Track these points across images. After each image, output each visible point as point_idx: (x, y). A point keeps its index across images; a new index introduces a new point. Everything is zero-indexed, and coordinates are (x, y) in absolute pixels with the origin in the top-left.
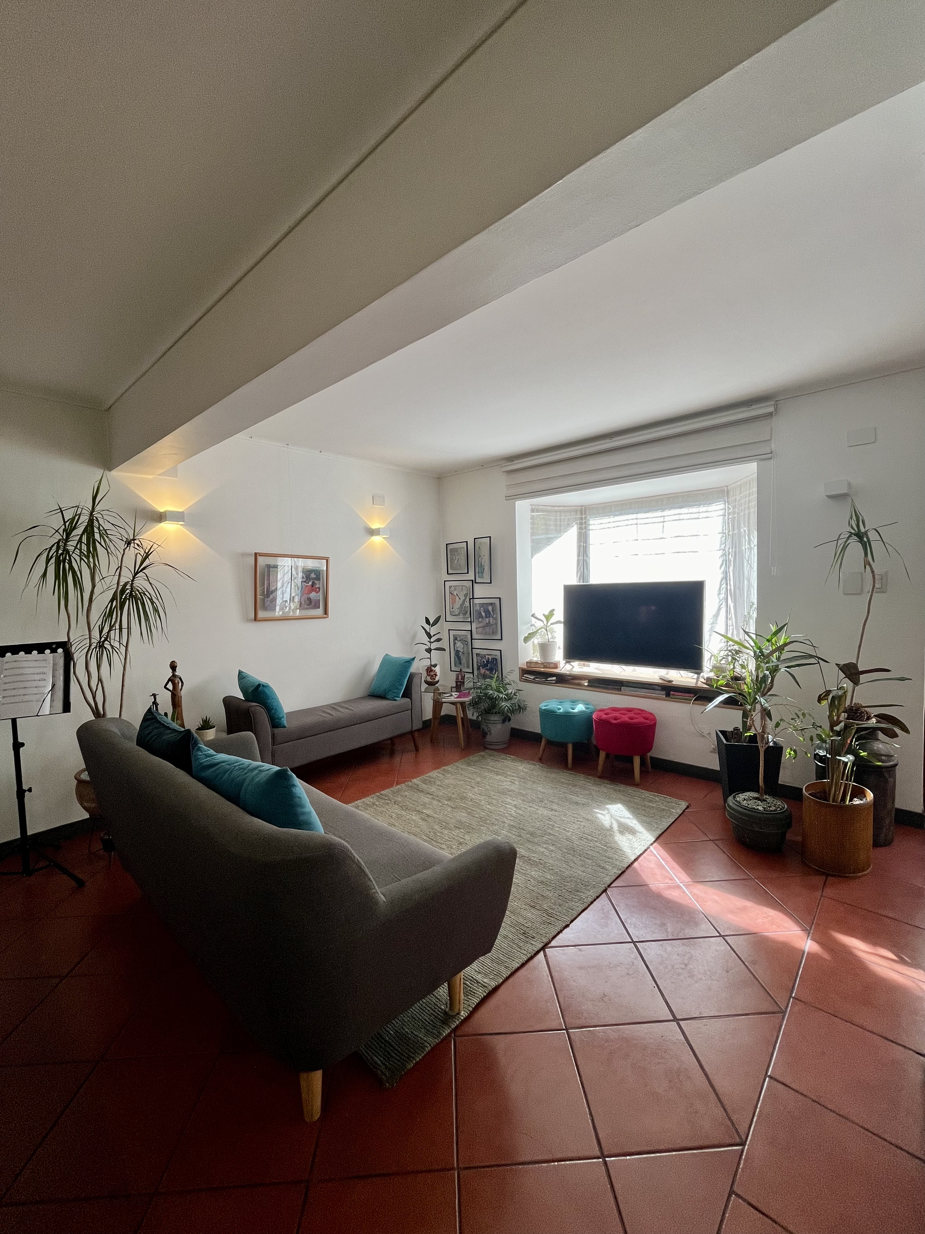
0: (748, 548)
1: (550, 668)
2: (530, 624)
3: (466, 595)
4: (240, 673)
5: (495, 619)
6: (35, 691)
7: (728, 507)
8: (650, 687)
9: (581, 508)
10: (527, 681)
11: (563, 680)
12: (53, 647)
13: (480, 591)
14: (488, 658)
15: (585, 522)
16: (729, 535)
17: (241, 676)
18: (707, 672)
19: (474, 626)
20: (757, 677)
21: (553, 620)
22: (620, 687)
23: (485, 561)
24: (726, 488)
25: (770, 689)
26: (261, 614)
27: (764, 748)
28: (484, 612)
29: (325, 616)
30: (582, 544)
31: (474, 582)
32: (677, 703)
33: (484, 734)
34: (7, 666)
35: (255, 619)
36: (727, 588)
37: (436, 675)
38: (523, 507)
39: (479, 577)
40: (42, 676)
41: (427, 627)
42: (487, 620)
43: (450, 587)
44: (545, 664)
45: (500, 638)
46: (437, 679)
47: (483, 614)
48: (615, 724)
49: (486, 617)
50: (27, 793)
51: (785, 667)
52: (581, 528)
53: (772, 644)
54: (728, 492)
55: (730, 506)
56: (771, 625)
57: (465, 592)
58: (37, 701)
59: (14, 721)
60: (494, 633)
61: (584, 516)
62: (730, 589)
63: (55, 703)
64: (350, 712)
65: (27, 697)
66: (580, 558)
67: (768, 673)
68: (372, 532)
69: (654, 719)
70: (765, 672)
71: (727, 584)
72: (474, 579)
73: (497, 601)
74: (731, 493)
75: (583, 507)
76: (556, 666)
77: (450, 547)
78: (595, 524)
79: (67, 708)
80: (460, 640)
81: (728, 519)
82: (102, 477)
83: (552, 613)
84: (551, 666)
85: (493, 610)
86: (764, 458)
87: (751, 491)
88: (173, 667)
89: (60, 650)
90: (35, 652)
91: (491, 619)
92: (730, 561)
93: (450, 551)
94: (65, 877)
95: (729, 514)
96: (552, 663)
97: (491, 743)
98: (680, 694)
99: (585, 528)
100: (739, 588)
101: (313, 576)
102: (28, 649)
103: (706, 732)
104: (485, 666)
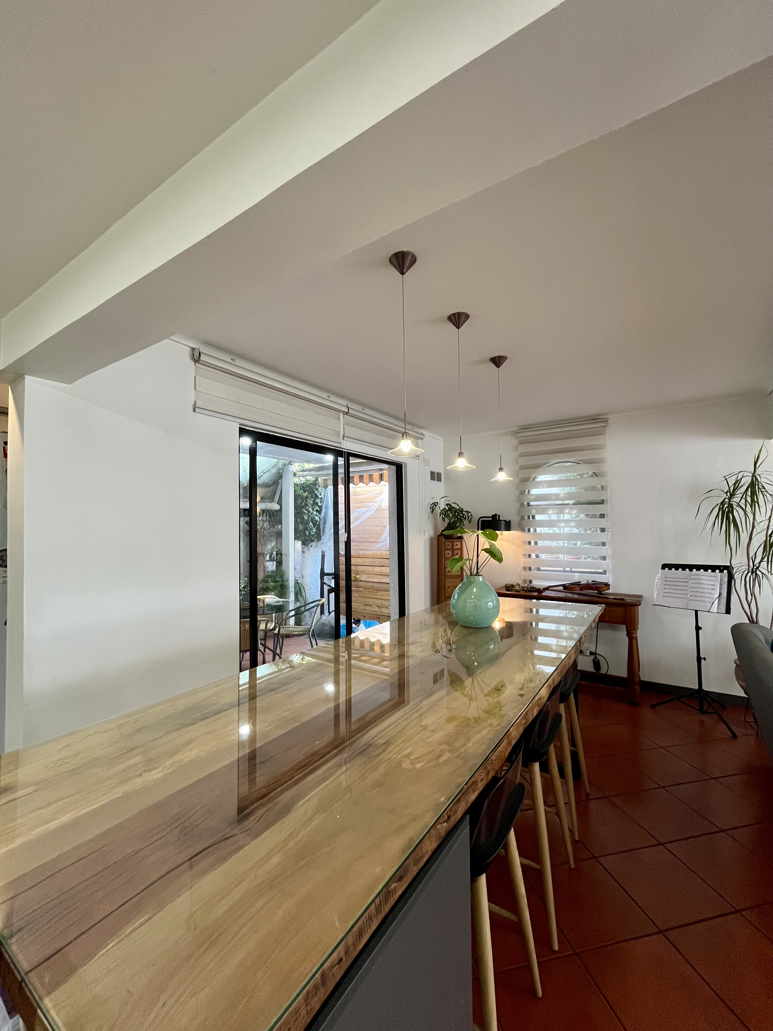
6: (708, 595)
12: (721, 568)
34: (693, 577)
40: (713, 587)
50: (703, 660)
58: (710, 602)
59: (696, 612)
63: (721, 606)
79: (728, 611)
82: (762, 447)
89: (725, 571)
90: (710, 571)
94: (724, 726)
102: (706, 568)
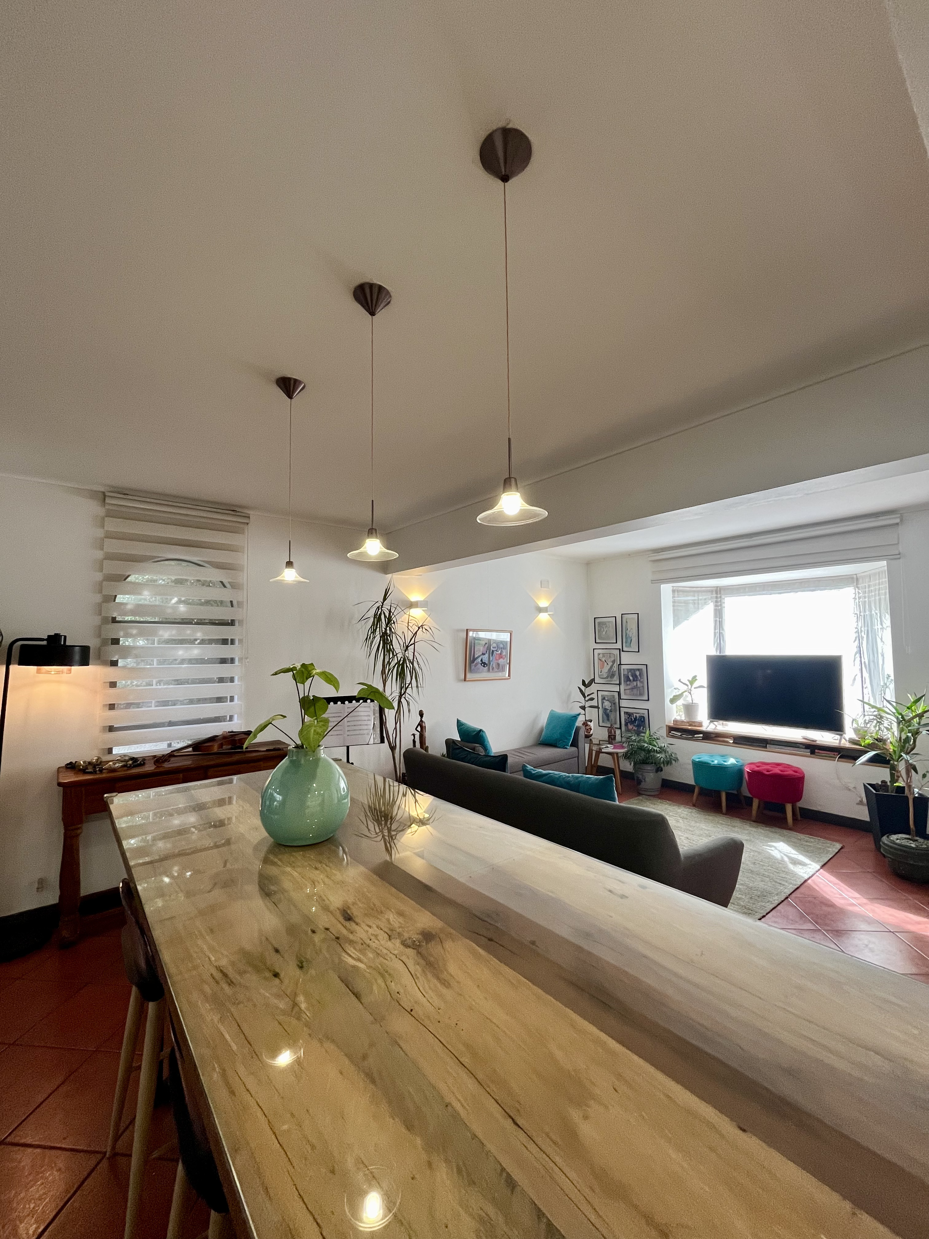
0: (881, 628)
1: (695, 726)
2: (673, 688)
3: (614, 662)
4: (458, 721)
5: (642, 682)
7: (858, 592)
8: (793, 745)
9: (716, 588)
10: (673, 737)
11: (708, 737)
13: (626, 658)
14: (636, 716)
15: (720, 600)
16: (860, 615)
17: (459, 724)
18: (849, 733)
19: (623, 687)
20: (900, 738)
21: (696, 684)
22: (765, 745)
23: (633, 633)
24: (855, 576)
25: (913, 749)
26: (469, 676)
27: (912, 798)
28: (632, 676)
29: (509, 677)
30: (718, 619)
31: (621, 650)
32: (822, 760)
33: (639, 782)
35: (465, 680)
36: (861, 661)
37: (591, 729)
38: (666, 589)
39: (626, 646)
41: (583, 688)
42: (635, 683)
43: (599, 654)
44: (690, 723)
45: (647, 699)
46: (591, 733)
47: (631, 678)
48: (767, 775)
49: (634, 680)
51: (927, 731)
52: (716, 606)
53: (912, 711)
54: (857, 579)
55: (860, 591)
56: (909, 695)
57: (612, 659)
59: (348, 747)
60: (641, 694)
61: (719, 595)
62: (865, 662)
63: (376, 737)
64: (535, 756)
65: (361, 731)
66: (716, 631)
67: (910, 735)
68: (540, 610)
69: (803, 773)
70: (908, 734)
71: (861, 657)
72: (621, 648)
73: (644, 668)
74: (861, 581)
75: (719, 588)
76: (700, 725)
77: (597, 621)
78: (730, 603)
79: (383, 740)
80: (607, 700)
81: (859, 602)
82: (390, 581)
83: (694, 679)
84: (696, 724)
85: (640, 675)
86: (894, 557)
87: (881, 581)
88: (421, 714)
91: (638, 682)
92: (863, 638)
93: (598, 624)
95: (859, 598)
96: (697, 722)
97: (646, 790)
98: (824, 752)
99: (721, 605)
100: (874, 661)
101: (501, 646)
103: (851, 786)
104: (632, 722)
